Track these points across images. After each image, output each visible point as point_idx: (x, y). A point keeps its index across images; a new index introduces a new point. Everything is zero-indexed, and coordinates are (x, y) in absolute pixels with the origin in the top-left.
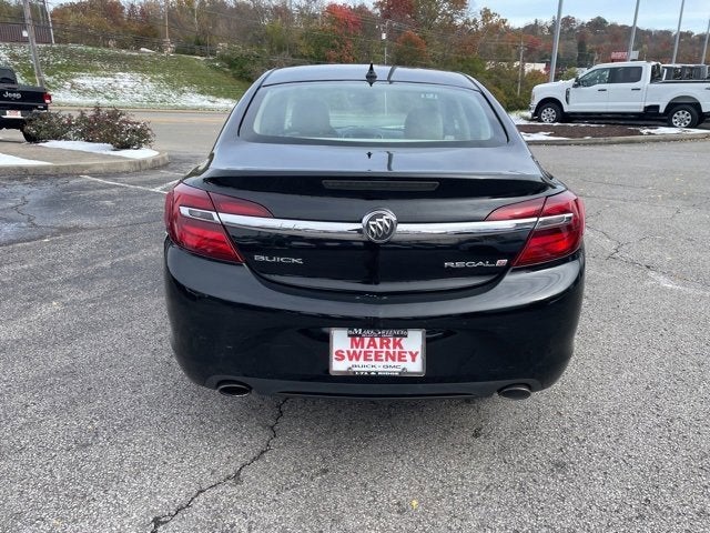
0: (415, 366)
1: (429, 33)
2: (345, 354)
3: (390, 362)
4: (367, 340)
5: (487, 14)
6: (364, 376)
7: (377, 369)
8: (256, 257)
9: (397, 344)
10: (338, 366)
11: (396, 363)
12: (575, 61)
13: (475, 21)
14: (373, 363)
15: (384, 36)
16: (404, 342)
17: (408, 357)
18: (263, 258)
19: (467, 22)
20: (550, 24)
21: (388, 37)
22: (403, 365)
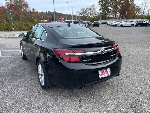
0: (109, 74)
1: (21, 13)
2: (101, 75)
3: (106, 74)
4: (103, 71)
5: (33, 9)
6: (104, 78)
7: (105, 76)
8: (83, 61)
9: (107, 71)
10: (100, 77)
11: (107, 74)
12: (52, 19)
13: (31, 11)
14: (104, 75)
15: (10, 13)
16: (108, 70)
17: (109, 73)
18: (85, 60)
19: (29, 11)
20: (46, 12)
21: (11, 13)
22: (108, 74)
